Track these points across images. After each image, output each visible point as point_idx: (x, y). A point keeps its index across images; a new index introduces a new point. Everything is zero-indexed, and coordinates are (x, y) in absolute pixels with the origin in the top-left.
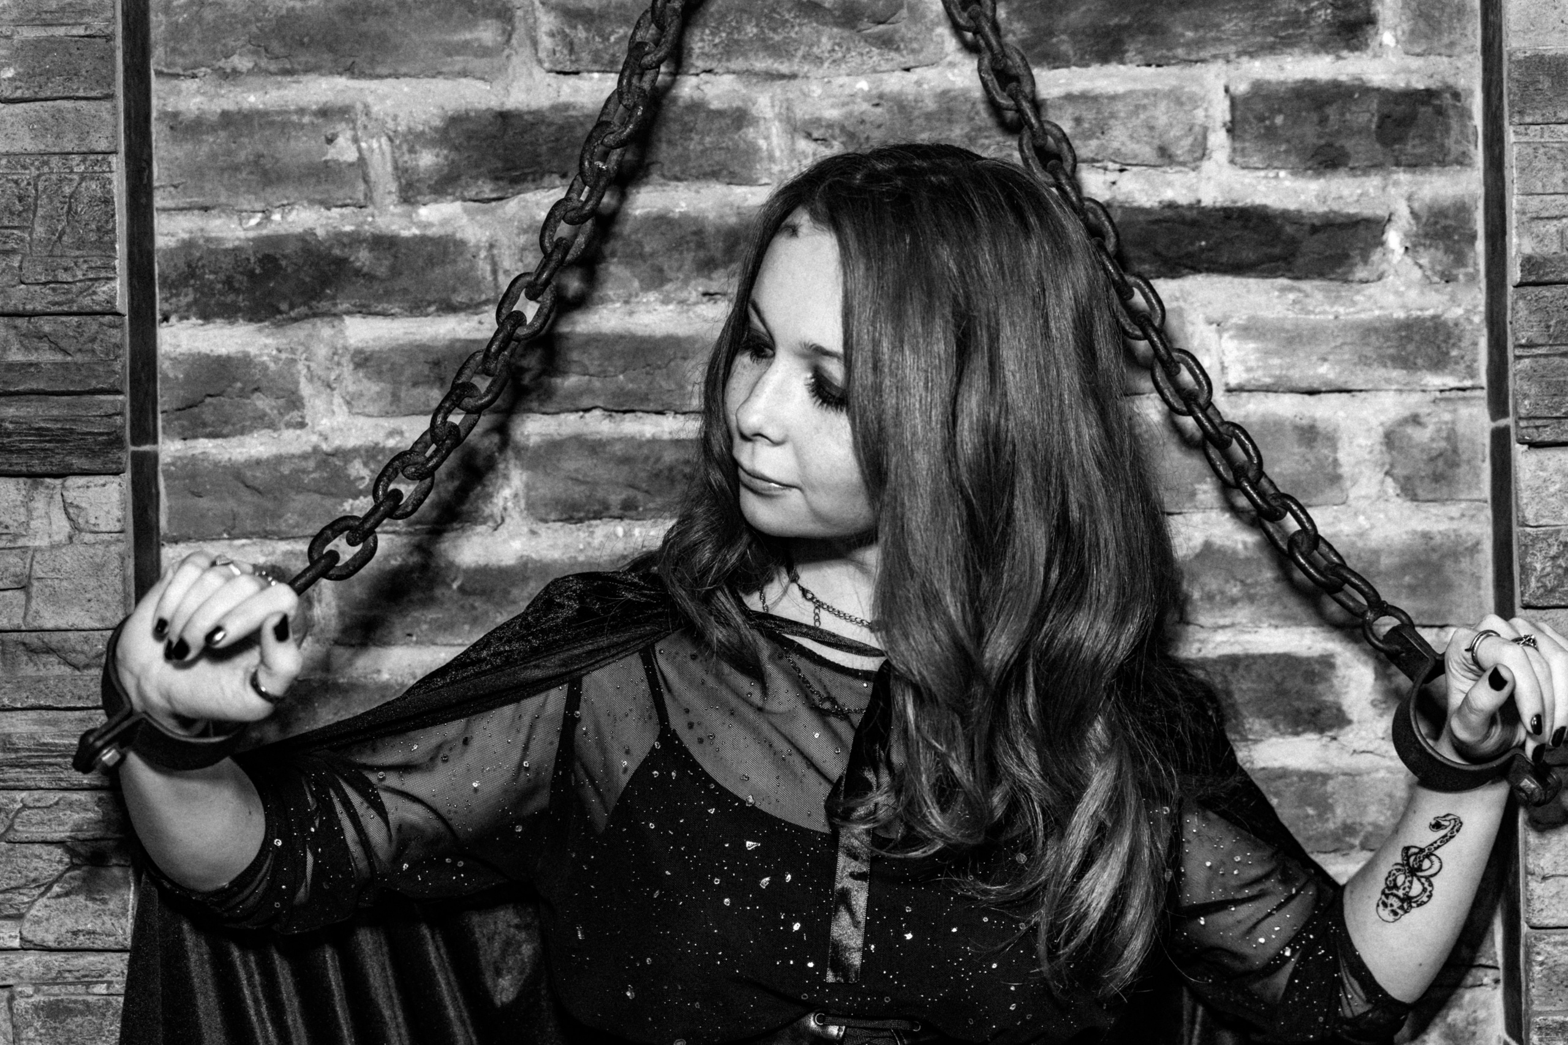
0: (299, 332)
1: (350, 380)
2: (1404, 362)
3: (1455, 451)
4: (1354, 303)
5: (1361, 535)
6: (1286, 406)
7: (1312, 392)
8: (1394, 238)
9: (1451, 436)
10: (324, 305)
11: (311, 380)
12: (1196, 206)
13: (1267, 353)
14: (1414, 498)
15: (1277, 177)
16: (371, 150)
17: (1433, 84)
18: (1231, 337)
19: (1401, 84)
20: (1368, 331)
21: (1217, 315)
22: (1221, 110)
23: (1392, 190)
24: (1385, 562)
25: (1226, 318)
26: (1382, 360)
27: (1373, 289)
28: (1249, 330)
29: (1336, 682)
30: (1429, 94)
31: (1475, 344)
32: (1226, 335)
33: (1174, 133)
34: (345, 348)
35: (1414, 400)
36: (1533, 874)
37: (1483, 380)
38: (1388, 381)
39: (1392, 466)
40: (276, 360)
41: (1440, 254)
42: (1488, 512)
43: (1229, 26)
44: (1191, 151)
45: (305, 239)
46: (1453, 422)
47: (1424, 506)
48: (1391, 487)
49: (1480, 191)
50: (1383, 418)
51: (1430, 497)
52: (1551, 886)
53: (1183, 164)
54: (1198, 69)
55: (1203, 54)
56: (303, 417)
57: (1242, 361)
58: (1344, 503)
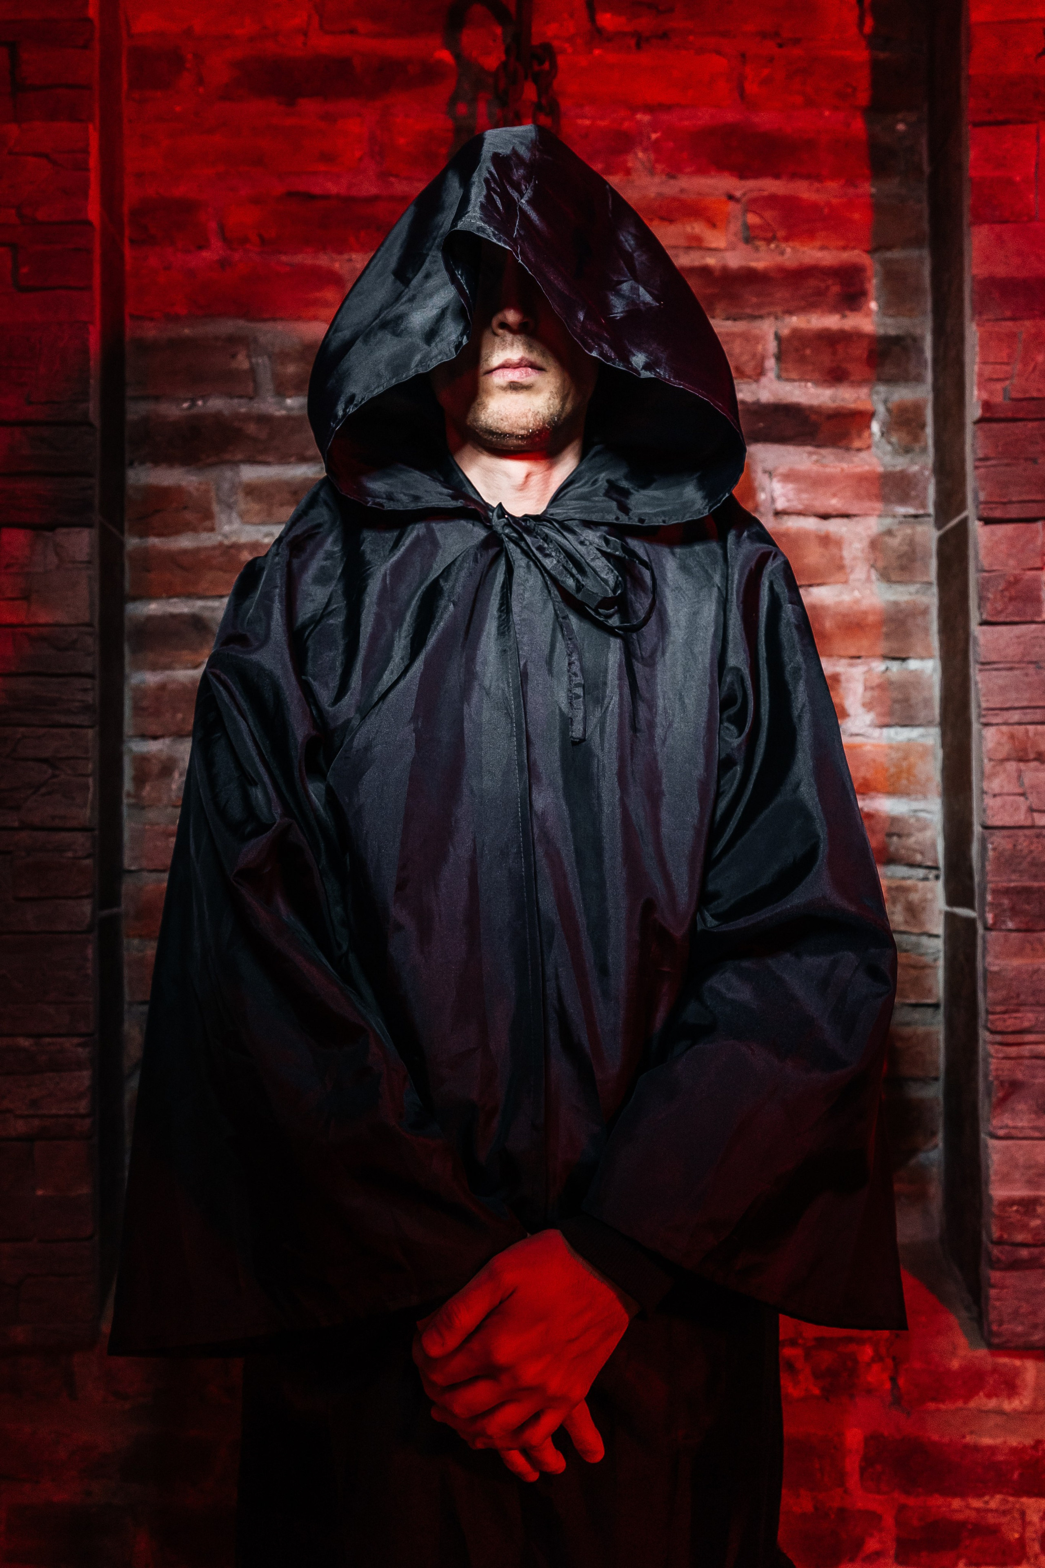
0: (212, 474)
1: (243, 503)
2: (884, 498)
3: (914, 552)
4: (852, 462)
5: (857, 602)
6: (809, 525)
7: (827, 517)
8: (875, 427)
9: (911, 542)
10: (228, 456)
11: (220, 501)
12: (757, 403)
13: (799, 491)
14: (888, 581)
15: (806, 386)
16: (258, 364)
17: (900, 332)
18: (779, 481)
19: (881, 331)
20: (862, 479)
21: (770, 468)
22: (772, 346)
23: (875, 397)
24: (871, 619)
25: (776, 469)
26: (870, 497)
27: (864, 455)
28: (789, 477)
29: (841, 691)
30: (897, 340)
31: (925, 489)
32: (775, 480)
33: (745, 358)
34: (240, 483)
35: (888, 522)
36: (986, 793)
37: (931, 510)
38: (874, 509)
39: (875, 560)
40: (198, 490)
41: (904, 435)
42: (935, 589)
43: (779, 295)
44: (755, 368)
45: (217, 417)
46: (913, 535)
47: (895, 586)
48: (874, 575)
49: (930, 397)
50: (869, 532)
51: (898, 579)
52: (999, 801)
53: (749, 377)
54: (757, 323)
55: (763, 312)
56: (213, 524)
57: (784, 495)
58: (846, 582)
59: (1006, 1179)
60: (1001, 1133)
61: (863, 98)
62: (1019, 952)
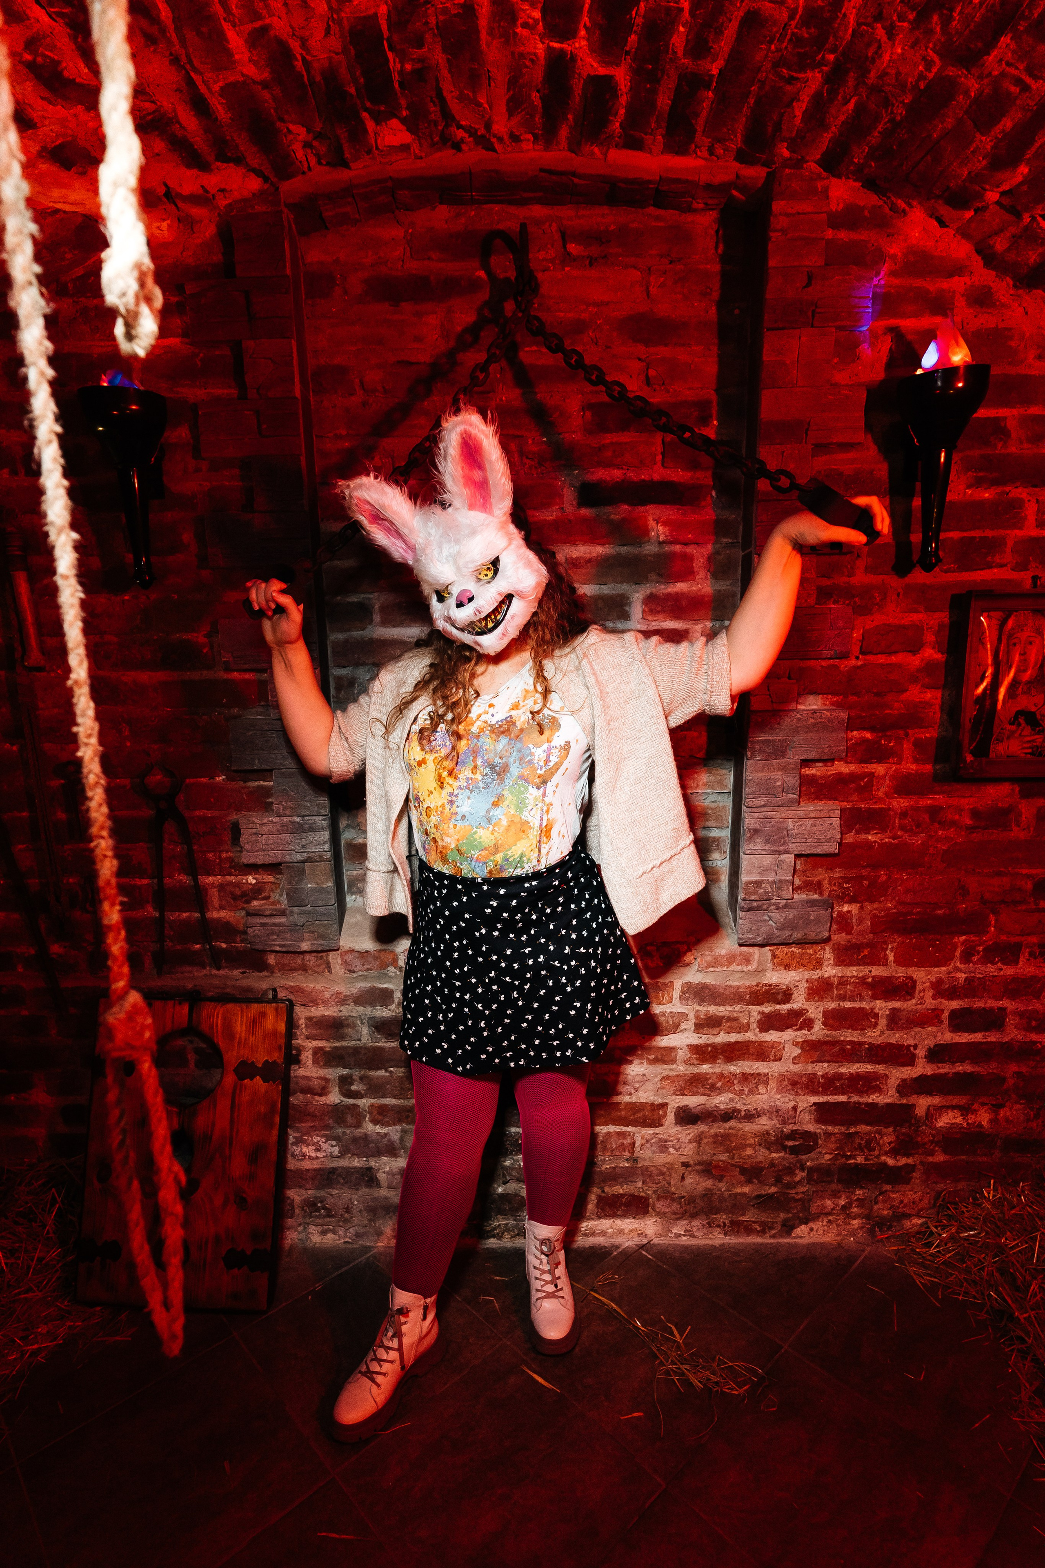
2: (716, 534)
3: (730, 562)
4: (698, 515)
5: (700, 590)
6: (678, 548)
7: (686, 544)
8: (714, 492)
9: (729, 558)
13: (673, 531)
14: (716, 578)
15: (678, 471)
18: (660, 525)
19: (719, 437)
20: (705, 523)
21: (656, 517)
22: (660, 448)
24: (706, 599)
25: (660, 519)
27: (705, 510)
28: (666, 522)
30: (727, 443)
31: (739, 527)
32: (658, 525)
33: (645, 456)
35: (719, 545)
37: (740, 540)
38: (710, 540)
39: (710, 567)
41: (729, 497)
42: (739, 583)
44: (650, 462)
46: (730, 553)
47: (719, 582)
48: (709, 576)
49: (743, 476)
50: (708, 552)
51: (721, 578)
53: (647, 466)
57: (664, 533)
58: (694, 580)
59: (749, 872)
60: (748, 852)
61: (716, 295)
62: (762, 770)
